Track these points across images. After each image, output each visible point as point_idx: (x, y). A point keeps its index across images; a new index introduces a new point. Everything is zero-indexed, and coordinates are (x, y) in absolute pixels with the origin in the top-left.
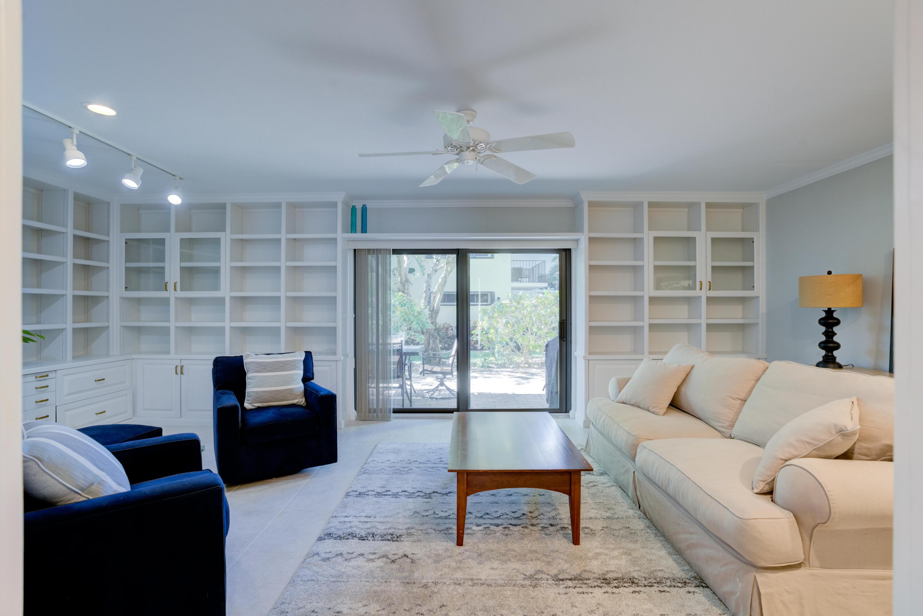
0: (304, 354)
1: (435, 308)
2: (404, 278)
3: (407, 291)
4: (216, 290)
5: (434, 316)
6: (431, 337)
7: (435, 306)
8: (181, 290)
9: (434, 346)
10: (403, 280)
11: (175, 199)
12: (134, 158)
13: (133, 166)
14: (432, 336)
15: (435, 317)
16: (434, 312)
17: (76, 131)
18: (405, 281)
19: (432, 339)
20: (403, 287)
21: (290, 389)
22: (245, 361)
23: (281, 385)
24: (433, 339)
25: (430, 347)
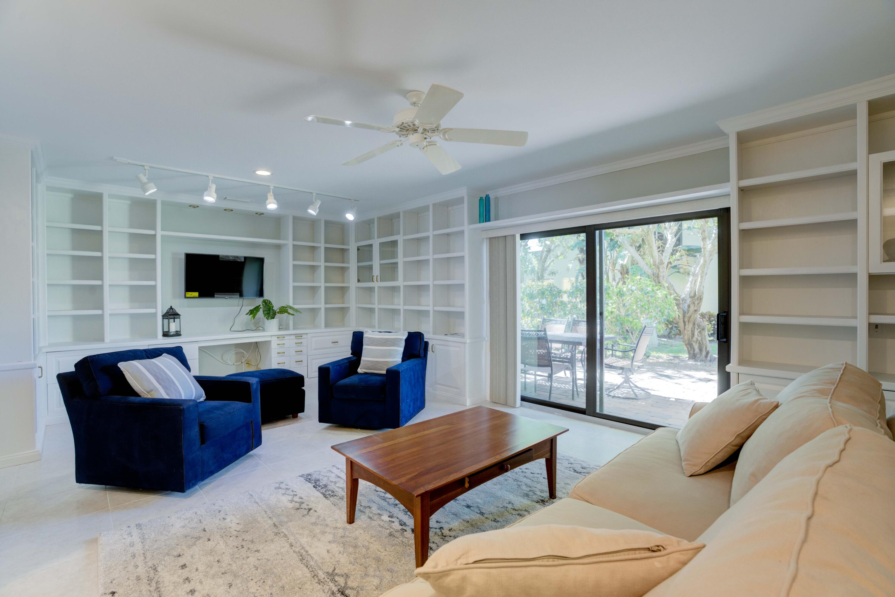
0: (407, 333)
1: (697, 294)
2: (658, 260)
3: (662, 274)
4: (394, 281)
5: (696, 303)
6: (696, 327)
7: (697, 290)
8: (380, 281)
9: (699, 339)
10: (657, 262)
11: (350, 217)
12: (314, 194)
13: (314, 200)
14: (698, 326)
15: (698, 304)
16: (696, 297)
17: (272, 187)
18: (659, 263)
19: (697, 329)
20: (658, 270)
21: (386, 362)
22: (365, 336)
23: (380, 358)
24: (699, 330)
25: (695, 339)
